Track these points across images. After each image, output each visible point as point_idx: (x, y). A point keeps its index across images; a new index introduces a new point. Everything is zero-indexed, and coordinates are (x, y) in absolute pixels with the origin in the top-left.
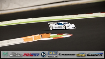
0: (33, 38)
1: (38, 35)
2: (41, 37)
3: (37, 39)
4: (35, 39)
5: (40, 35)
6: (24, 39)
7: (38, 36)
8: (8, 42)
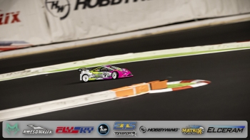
0: (134, 91)
1: (144, 84)
2: (149, 88)
3: (142, 91)
4: (137, 92)
5: (148, 84)
6: (116, 93)
7: (143, 86)
8: (86, 99)
